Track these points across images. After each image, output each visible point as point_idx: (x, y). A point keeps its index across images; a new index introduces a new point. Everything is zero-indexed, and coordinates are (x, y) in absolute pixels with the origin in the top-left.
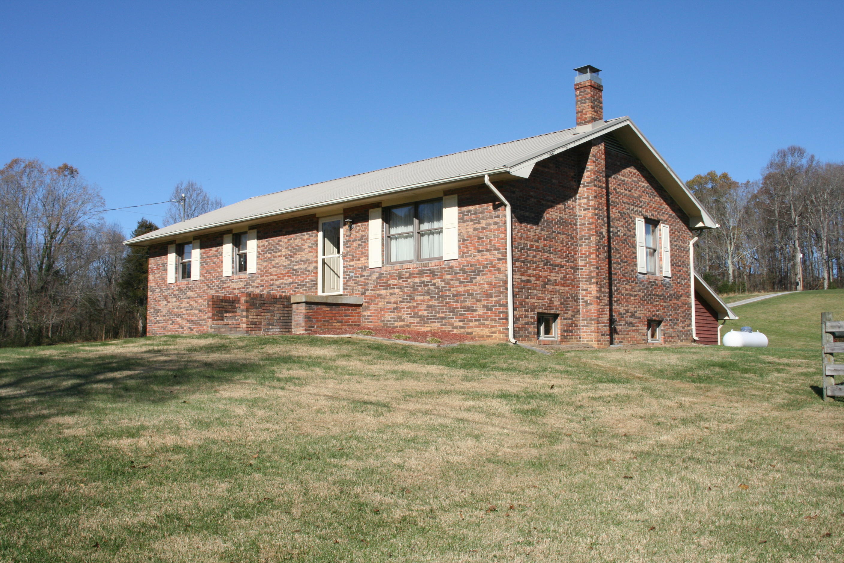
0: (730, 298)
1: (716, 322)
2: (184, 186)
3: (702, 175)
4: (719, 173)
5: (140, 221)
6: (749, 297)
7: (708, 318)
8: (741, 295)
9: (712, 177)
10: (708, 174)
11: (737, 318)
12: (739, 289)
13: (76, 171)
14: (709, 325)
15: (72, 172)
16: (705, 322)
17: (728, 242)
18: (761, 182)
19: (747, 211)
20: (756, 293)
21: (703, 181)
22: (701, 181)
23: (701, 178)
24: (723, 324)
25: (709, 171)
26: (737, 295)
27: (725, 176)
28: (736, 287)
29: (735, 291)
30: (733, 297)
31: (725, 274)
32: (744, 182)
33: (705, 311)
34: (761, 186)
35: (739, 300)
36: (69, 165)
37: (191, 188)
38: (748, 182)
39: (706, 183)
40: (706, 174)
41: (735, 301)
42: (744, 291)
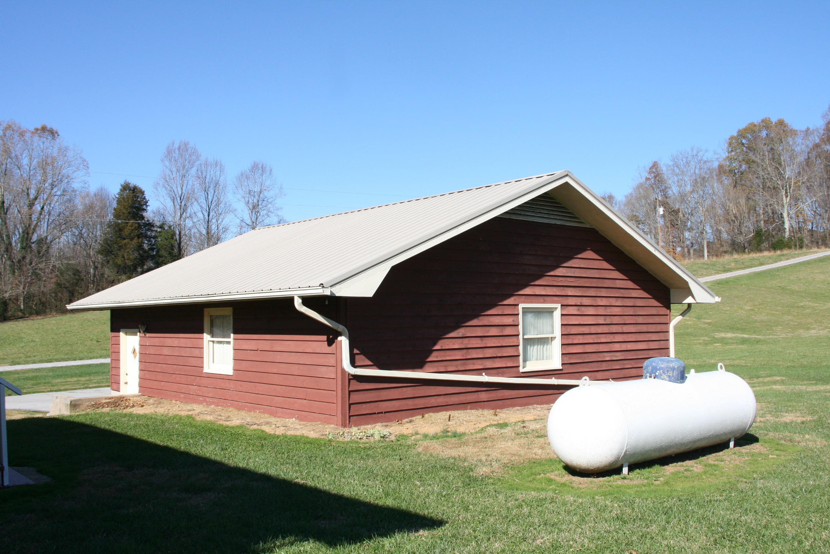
0: (783, 255)
1: (664, 311)
2: (176, 145)
3: (756, 123)
4: (774, 120)
5: (123, 183)
6: (805, 254)
7: (639, 303)
8: (797, 252)
9: (766, 124)
10: (763, 121)
11: (717, 299)
12: (796, 246)
13: (57, 132)
14: (640, 320)
15: (53, 133)
16: (631, 311)
17: (784, 192)
18: (823, 127)
19: (808, 162)
20: (816, 249)
21: (756, 129)
22: (754, 128)
23: (755, 126)
24: (683, 314)
25: (763, 117)
26: (793, 252)
27: (781, 123)
28: (793, 243)
29: (790, 248)
30: (786, 255)
31: (781, 229)
32: (804, 129)
33: (630, 284)
34: (822, 132)
35: (793, 257)
36: (49, 127)
37: (184, 148)
38: (808, 129)
39: (760, 131)
40: (760, 121)
41: (788, 259)
42: (801, 247)
